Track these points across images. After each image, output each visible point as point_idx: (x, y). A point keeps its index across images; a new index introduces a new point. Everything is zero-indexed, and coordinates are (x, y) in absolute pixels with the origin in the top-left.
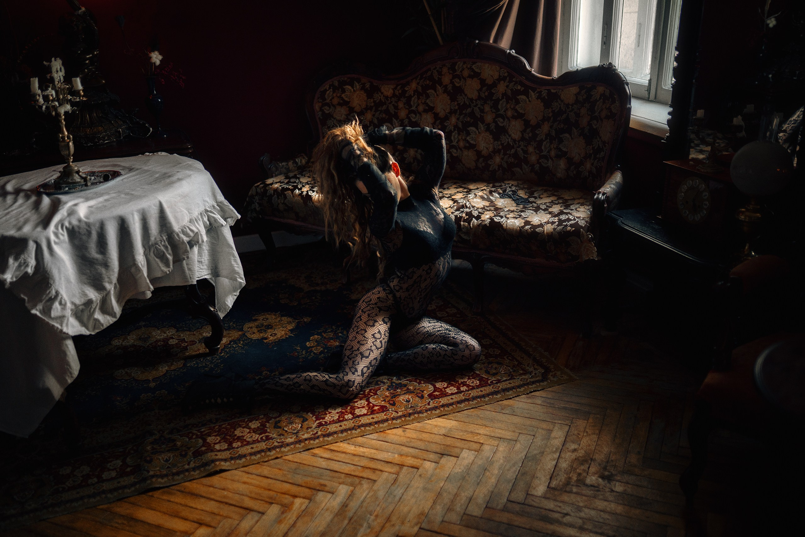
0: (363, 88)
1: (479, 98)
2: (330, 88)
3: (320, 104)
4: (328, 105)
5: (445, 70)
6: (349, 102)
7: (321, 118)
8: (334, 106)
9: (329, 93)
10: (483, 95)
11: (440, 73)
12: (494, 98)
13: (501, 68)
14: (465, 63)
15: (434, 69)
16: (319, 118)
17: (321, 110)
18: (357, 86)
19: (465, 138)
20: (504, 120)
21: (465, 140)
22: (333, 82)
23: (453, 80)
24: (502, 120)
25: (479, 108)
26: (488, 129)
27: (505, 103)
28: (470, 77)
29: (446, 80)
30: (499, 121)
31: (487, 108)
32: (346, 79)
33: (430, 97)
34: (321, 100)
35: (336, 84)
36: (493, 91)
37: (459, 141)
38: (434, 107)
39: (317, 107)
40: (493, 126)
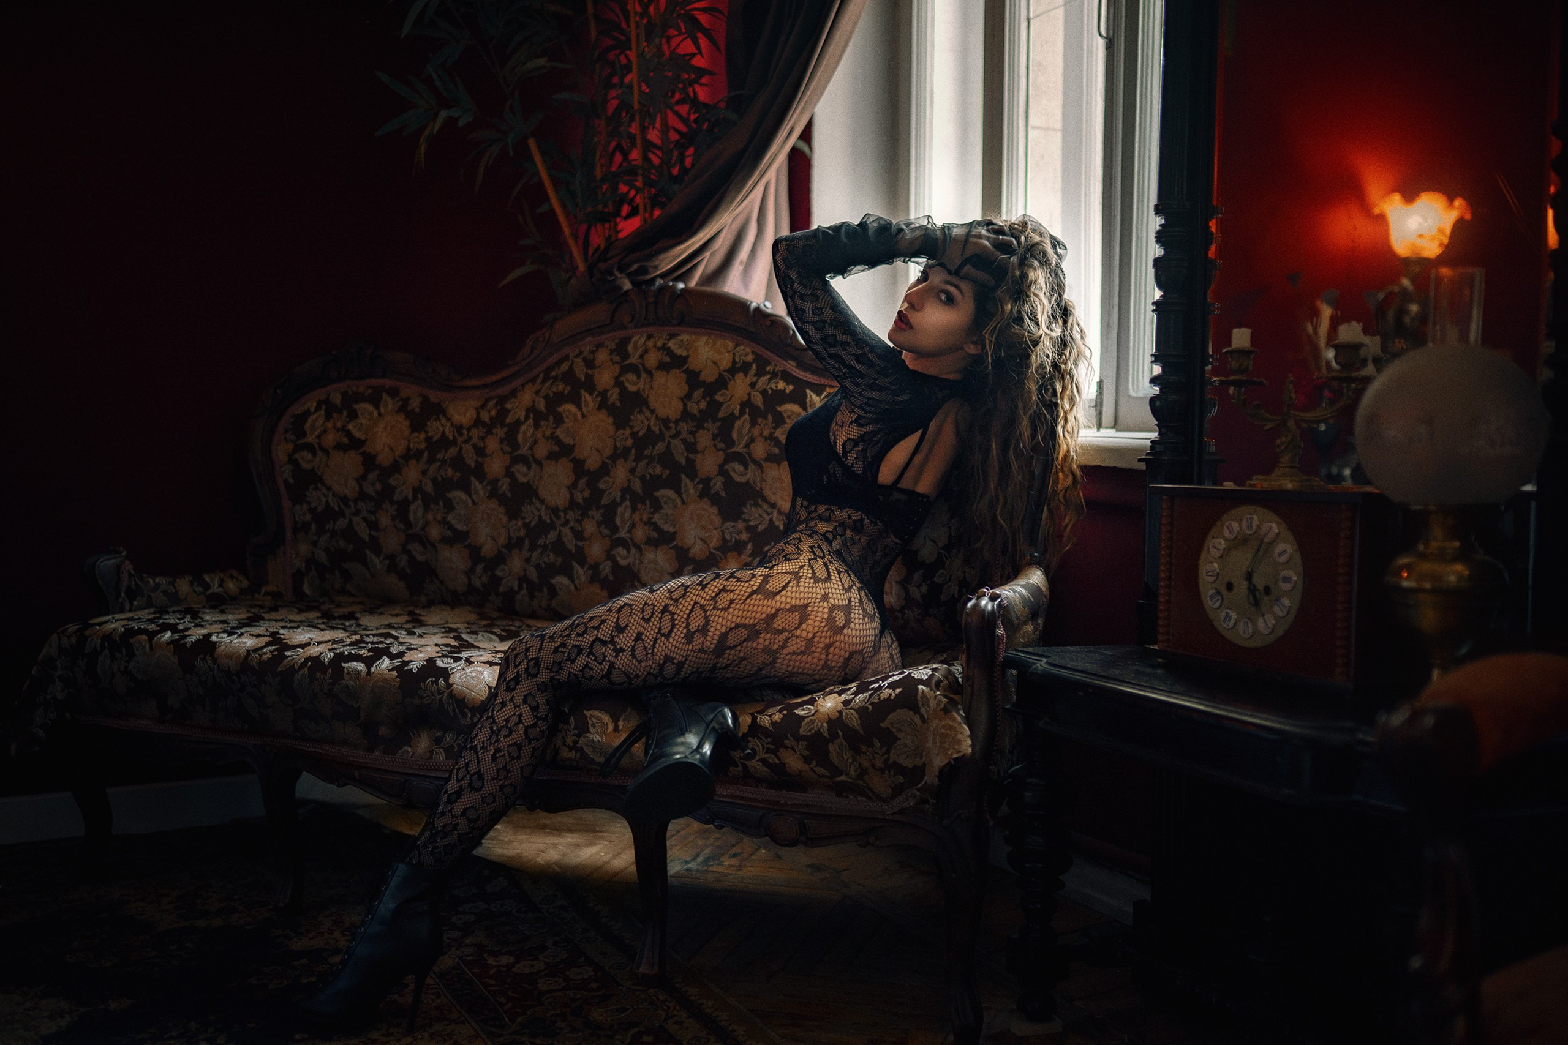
0: (403, 408)
1: (686, 415)
2: (318, 409)
3: (291, 446)
4: (310, 448)
5: (602, 356)
6: (362, 443)
7: (291, 481)
8: (325, 451)
9: (317, 419)
10: (694, 409)
11: (590, 364)
12: (721, 415)
13: (737, 345)
14: (649, 337)
15: (577, 356)
16: (286, 481)
17: (292, 461)
18: (389, 404)
19: (650, 519)
20: (746, 467)
21: (650, 523)
22: (329, 395)
23: (622, 379)
24: (741, 468)
25: (684, 441)
26: (705, 492)
27: (748, 426)
28: (663, 367)
29: (605, 378)
30: (734, 470)
31: (704, 439)
32: (361, 389)
33: (564, 422)
34: (293, 438)
35: (337, 399)
36: (718, 398)
37: (633, 526)
38: (574, 445)
39: (281, 451)
40: (718, 485)
